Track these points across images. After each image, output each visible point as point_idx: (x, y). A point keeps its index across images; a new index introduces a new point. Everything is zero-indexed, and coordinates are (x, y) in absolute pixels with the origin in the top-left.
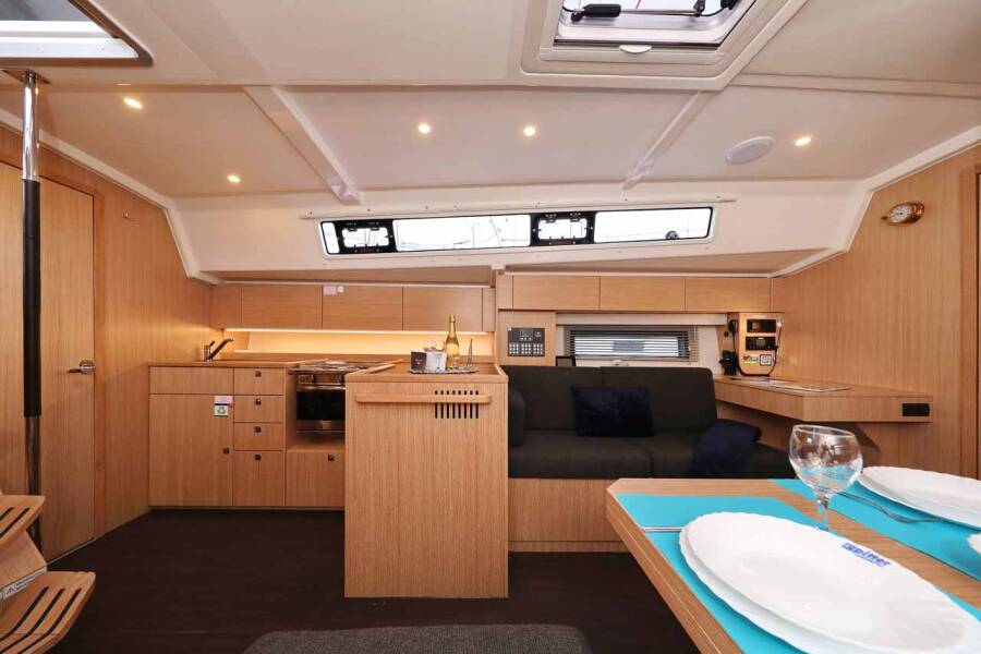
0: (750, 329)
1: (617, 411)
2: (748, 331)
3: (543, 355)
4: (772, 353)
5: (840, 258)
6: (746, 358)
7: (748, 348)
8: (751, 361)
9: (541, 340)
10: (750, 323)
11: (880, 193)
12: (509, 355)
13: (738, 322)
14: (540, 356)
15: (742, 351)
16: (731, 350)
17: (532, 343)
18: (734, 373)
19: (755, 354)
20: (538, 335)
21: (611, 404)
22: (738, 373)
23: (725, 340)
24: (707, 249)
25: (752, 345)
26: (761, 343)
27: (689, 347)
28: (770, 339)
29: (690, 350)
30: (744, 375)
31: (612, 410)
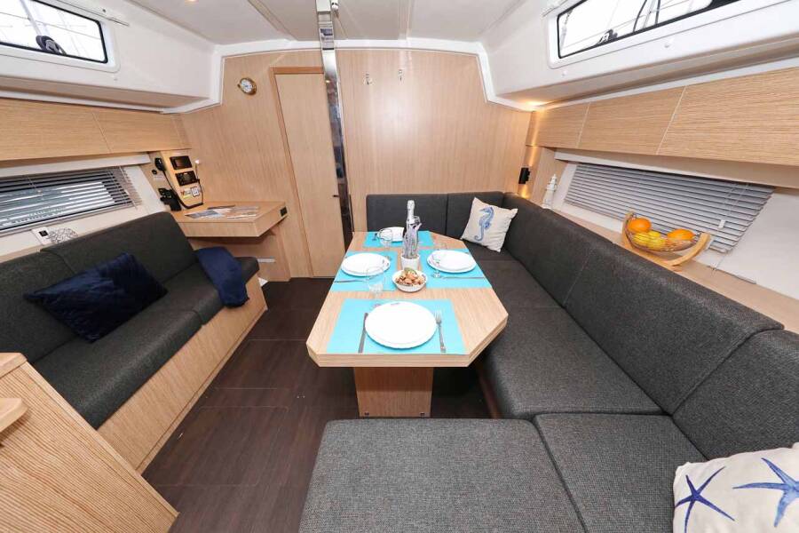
0: (175, 167)
2: (175, 169)
4: (196, 185)
5: (217, 107)
6: (183, 193)
7: (181, 185)
8: (187, 194)
10: (173, 160)
13: (161, 159)
15: (178, 189)
16: (167, 187)
18: (180, 209)
19: (187, 188)
21: (107, 288)
22: (183, 207)
23: (155, 178)
24: (116, 80)
25: (182, 180)
26: (187, 178)
27: (126, 191)
28: (191, 174)
29: (128, 194)
30: (188, 208)
31: (114, 292)
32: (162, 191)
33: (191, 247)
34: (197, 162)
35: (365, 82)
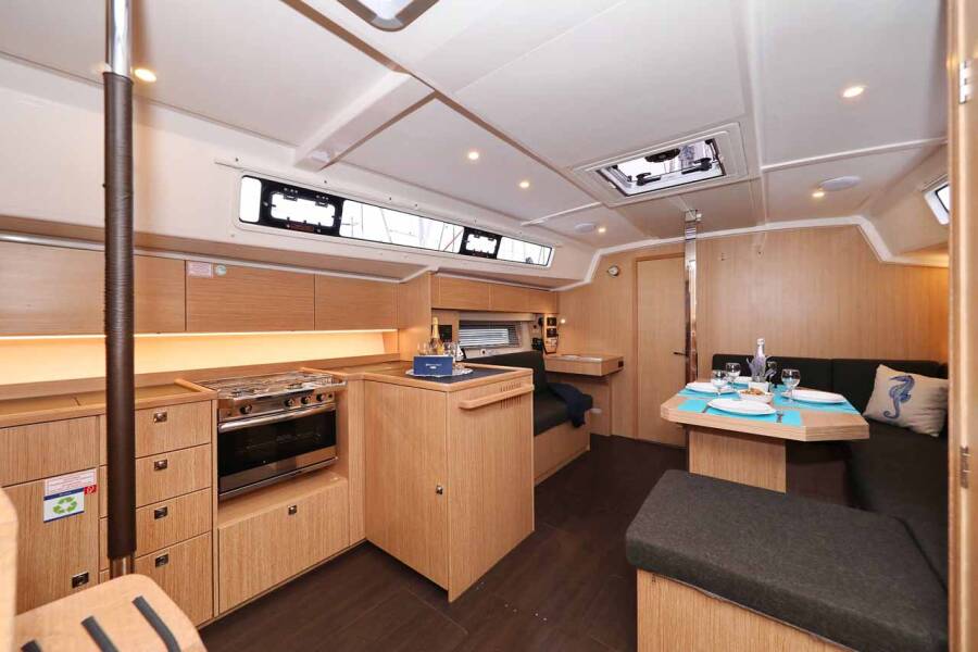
0: (548, 324)
4: (556, 338)
5: (587, 286)
6: (547, 342)
7: (548, 337)
8: (549, 343)
9: (450, 335)
10: (548, 319)
13: (543, 319)
15: (545, 340)
16: (539, 337)
19: (550, 340)
23: (534, 331)
25: (549, 334)
26: (552, 333)
27: (518, 337)
28: (554, 330)
30: (549, 353)
32: (535, 340)
34: (563, 321)
35: (720, 259)
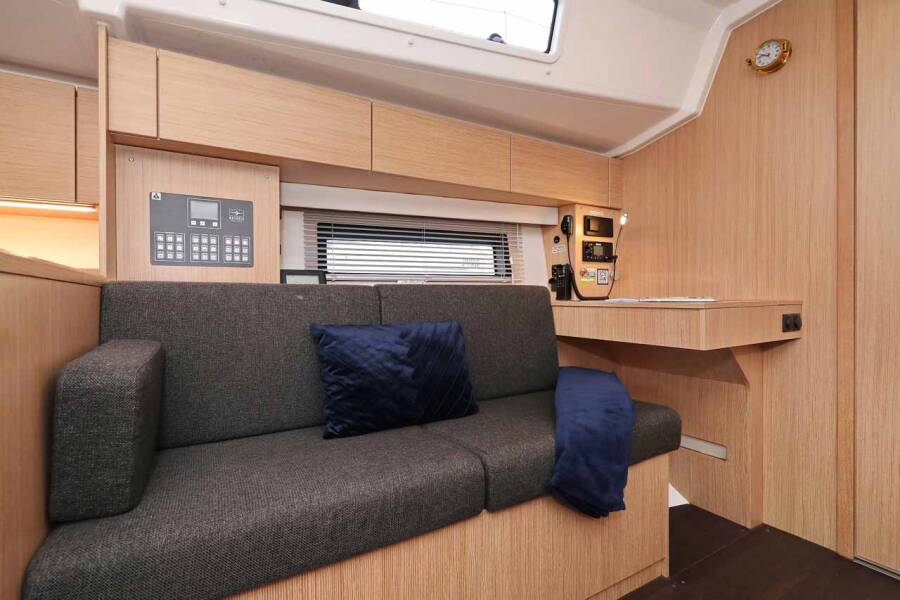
0: (587, 229)
1: (409, 371)
2: (585, 234)
3: (251, 265)
4: (610, 266)
5: (691, 124)
6: (583, 273)
7: (585, 259)
8: (589, 277)
9: (246, 230)
10: (587, 221)
11: (739, 32)
12: (154, 262)
13: (572, 218)
14: (242, 265)
15: (579, 265)
16: (563, 262)
17: (220, 234)
18: (569, 298)
19: (592, 267)
20: (237, 216)
21: (394, 357)
22: (574, 297)
23: (555, 248)
24: (548, 74)
25: (588, 254)
26: (598, 251)
27: (511, 259)
28: (608, 247)
29: (512, 262)
30: (582, 298)
31: (400, 367)
32: (557, 269)
33: (557, 360)
